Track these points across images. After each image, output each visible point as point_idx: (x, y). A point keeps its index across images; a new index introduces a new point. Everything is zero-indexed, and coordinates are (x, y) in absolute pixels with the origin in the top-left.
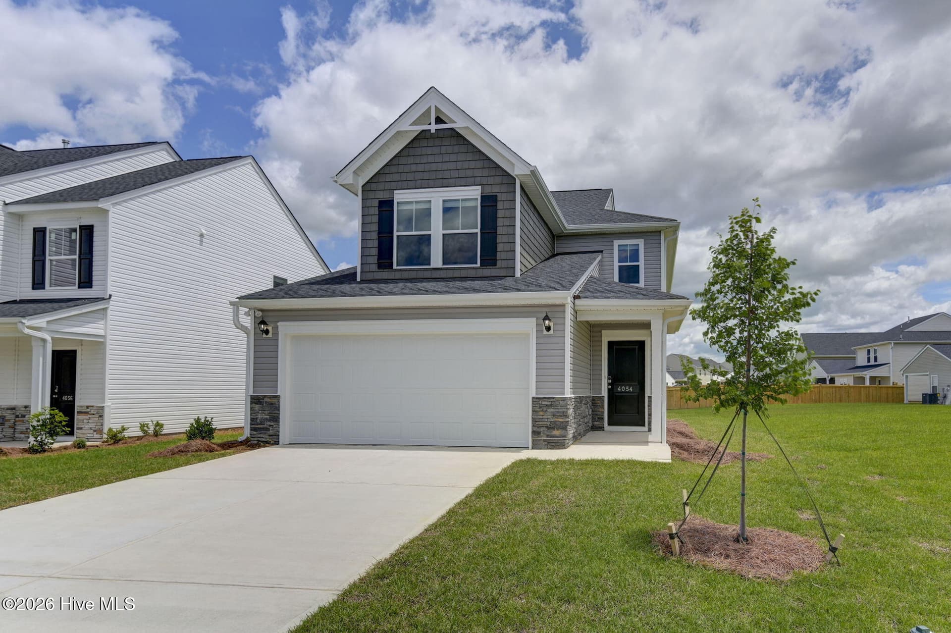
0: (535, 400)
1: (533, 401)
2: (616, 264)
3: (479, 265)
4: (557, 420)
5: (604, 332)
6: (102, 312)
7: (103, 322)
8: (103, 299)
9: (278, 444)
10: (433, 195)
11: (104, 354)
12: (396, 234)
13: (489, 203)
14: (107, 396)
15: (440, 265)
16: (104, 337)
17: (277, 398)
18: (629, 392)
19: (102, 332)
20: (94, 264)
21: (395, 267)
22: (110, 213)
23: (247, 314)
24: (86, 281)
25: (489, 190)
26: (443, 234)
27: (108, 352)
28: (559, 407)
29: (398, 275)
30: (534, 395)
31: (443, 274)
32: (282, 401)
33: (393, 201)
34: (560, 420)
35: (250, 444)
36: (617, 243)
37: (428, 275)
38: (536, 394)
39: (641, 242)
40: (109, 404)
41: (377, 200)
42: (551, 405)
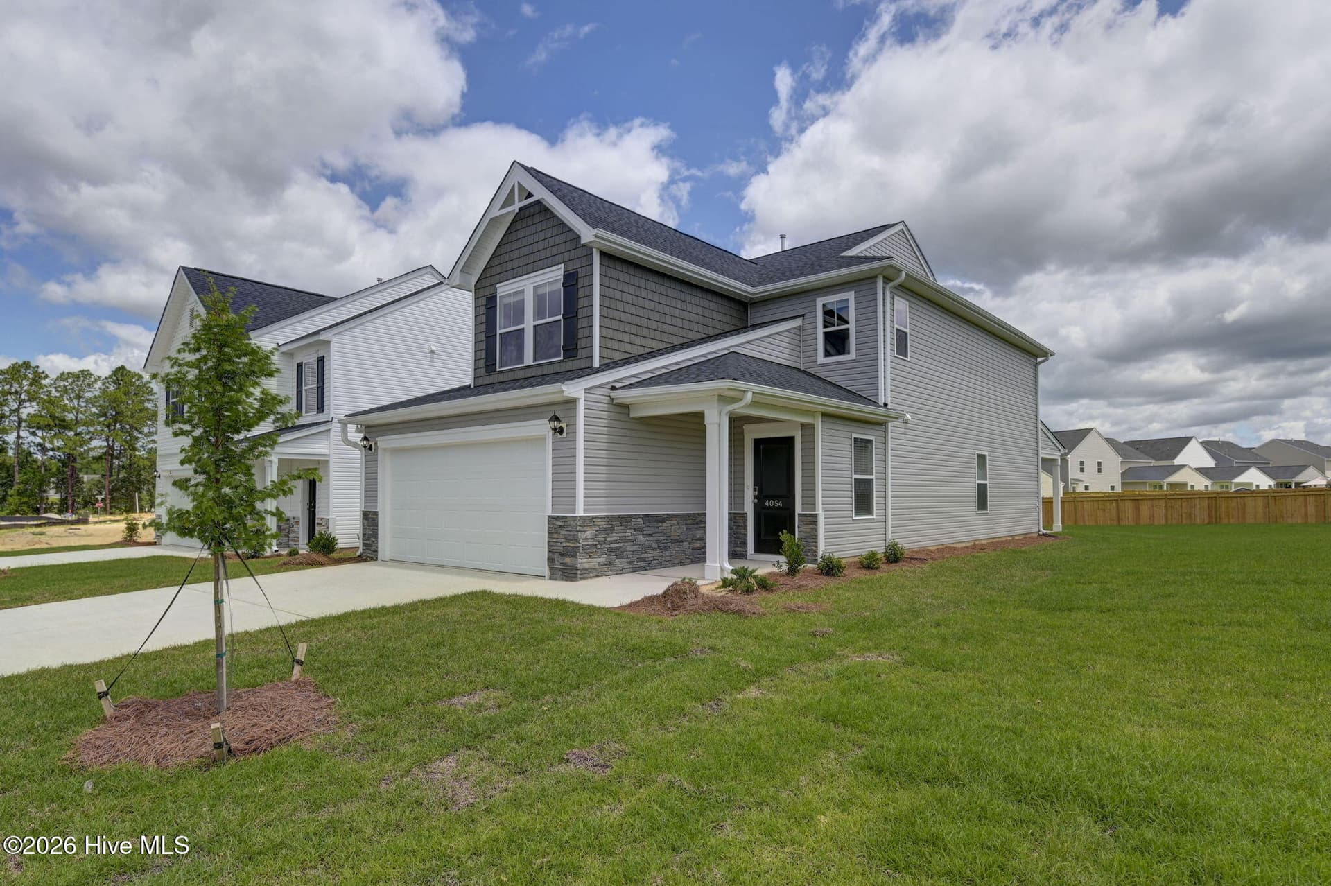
0: (551, 519)
1: (549, 521)
2: (821, 331)
3: (562, 358)
4: (568, 544)
5: (746, 427)
6: (326, 433)
7: (327, 442)
8: (328, 421)
9: (377, 559)
10: (523, 283)
11: (329, 471)
12: (499, 331)
13: (572, 282)
14: (331, 509)
15: (531, 363)
16: (328, 455)
17: (376, 513)
18: (779, 508)
19: (326, 452)
20: (325, 390)
21: (498, 370)
22: (332, 345)
23: (358, 431)
24: (320, 408)
25: (571, 266)
26: (535, 326)
27: (331, 469)
28: (570, 529)
29: (501, 378)
30: (550, 514)
31: (534, 372)
32: (379, 516)
33: (496, 296)
34: (572, 545)
35: (360, 559)
36: (820, 302)
37: (522, 374)
38: (553, 511)
39: (850, 296)
40: (334, 517)
41: (485, 298)
42: (564, 526)
